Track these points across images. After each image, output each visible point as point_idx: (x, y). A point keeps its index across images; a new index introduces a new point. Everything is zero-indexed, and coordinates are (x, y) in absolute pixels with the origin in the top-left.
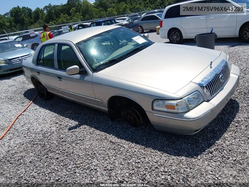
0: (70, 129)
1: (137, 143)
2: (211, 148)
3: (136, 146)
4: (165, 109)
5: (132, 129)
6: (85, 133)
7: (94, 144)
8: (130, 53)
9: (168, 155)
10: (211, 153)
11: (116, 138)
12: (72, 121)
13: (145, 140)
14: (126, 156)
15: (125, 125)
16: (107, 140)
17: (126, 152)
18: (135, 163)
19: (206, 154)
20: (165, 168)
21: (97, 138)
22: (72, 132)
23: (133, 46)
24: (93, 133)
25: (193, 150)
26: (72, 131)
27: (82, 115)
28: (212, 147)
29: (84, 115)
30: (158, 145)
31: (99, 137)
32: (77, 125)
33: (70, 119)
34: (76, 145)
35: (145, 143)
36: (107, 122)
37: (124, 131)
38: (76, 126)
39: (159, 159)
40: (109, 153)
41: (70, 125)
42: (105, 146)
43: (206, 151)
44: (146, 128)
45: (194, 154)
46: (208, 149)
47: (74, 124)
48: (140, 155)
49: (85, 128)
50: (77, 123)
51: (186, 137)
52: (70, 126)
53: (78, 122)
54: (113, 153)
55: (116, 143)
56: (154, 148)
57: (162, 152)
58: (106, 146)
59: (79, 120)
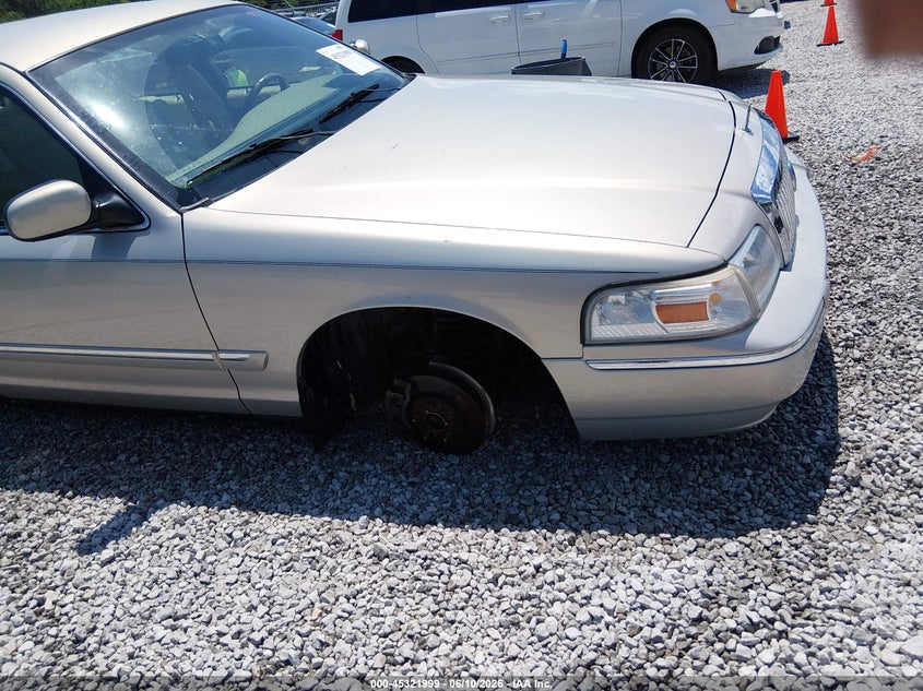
0: (87, 546)
1: (516, 523)
2: (841, 464)
3: (524, 540)
4: (654, 329)
5: (445, 464)
6: (197, 547)
7: (285, 592)
8: (339, 112)
9: (701, 541)
10: (856, 482)
11: (394, 530)
12: (78, 499)
13: (542, 499)
14: (505, 605)
15: (400, 456)
16: (351, 553)
17: (491, 586)
18: (580, 629)
19: (842, 494)
20: (734, 609)
21: (286, 556)
22: (111, 560)
23: (330, 85)
24: (246, 535)
25: (778, 491)
26: (106, 554)
27: (122, 457)
28: (841, 459)
29: (134, 459)
30: (624, 510)
31: (294, 550)
32: (117, 515)
33: (63, 493)
34: (174, 628)
35: (556, 516)
36: (291, 463)
37: (412, 484)
38: (115, 524)
39: (676, 572)
40: (402, 616)
41: (77, 523)
42: (358, 587)
43: (832, 479)
44: (511, 448)
45: (796, 506)
46: (834, 471)
47: (98, 518)
48: (574, 577)
49: (181, 522)
50: (116, 505)
51: (711, 441)
52: (76, 531)
53: (117, 500)
54: (424, 610)
55: (410, 552)
56: (619, 529)
57: (663, 535)
58: (364, 585)
59: (119, 487)
